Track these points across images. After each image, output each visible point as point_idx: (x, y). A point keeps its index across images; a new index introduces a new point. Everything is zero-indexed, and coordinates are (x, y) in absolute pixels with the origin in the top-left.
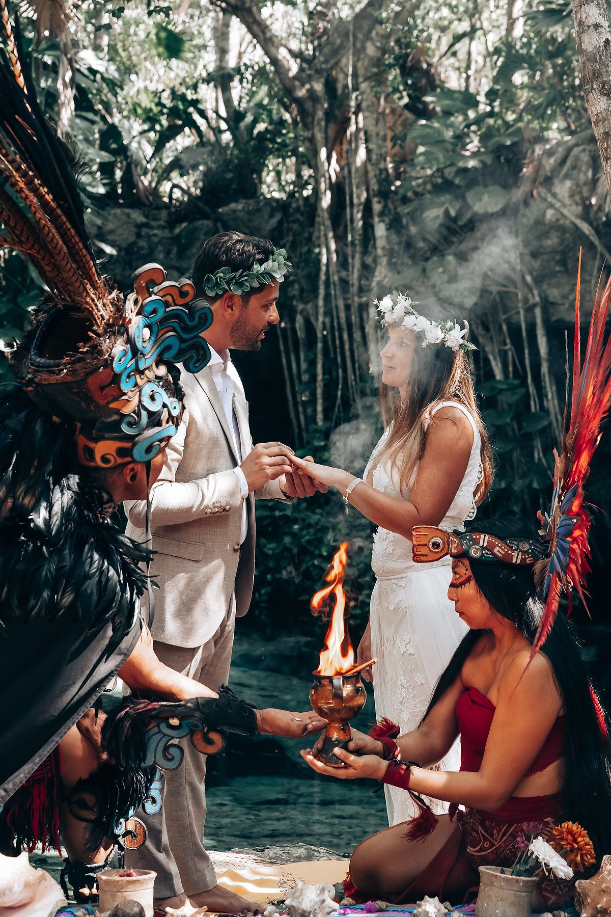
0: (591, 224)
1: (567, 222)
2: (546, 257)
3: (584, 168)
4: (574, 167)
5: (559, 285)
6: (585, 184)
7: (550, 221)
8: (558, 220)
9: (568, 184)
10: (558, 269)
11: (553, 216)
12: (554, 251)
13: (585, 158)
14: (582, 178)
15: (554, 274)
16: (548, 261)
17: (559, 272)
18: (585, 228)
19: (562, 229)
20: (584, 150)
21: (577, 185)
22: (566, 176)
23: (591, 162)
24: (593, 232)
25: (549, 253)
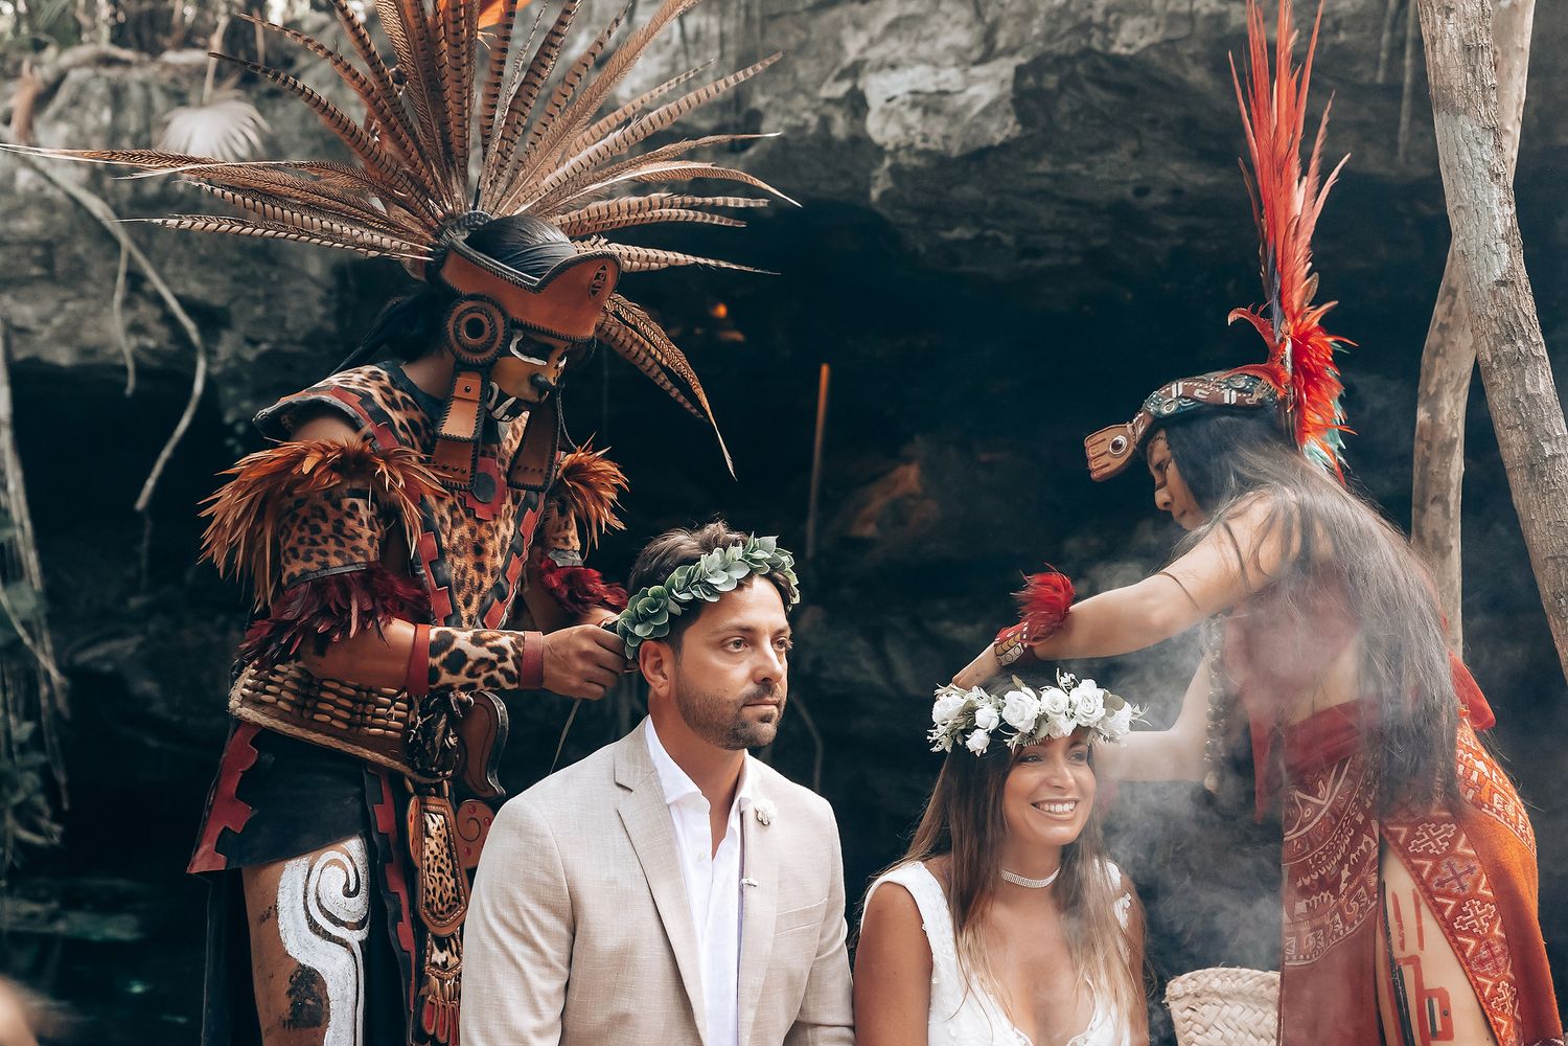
0: (105, 199)
1: (59, 194)
2: (15, 250)
3: (94, 106)
4: (75, 102)
5: (34, 299)
6: (96, 132)
7: (27, 191)
8: (41, 189)
9: (63, 129)
10: (35, 271)
11: (30, 181)
12: (31, 242)
13: (99, 89)
14: (90, 122)
15: (28, 281)
16: (18, 257)
17: (38, 277)
18: (96, 206)
19: (49, 206)
20: (97, 76)
21: (81, 133)
22: (60, 116)
23: (109, 97)
24: (110, 213)
25: (22, 243)
